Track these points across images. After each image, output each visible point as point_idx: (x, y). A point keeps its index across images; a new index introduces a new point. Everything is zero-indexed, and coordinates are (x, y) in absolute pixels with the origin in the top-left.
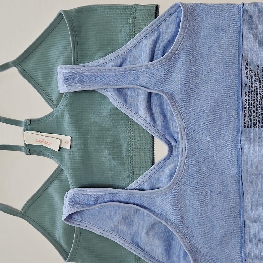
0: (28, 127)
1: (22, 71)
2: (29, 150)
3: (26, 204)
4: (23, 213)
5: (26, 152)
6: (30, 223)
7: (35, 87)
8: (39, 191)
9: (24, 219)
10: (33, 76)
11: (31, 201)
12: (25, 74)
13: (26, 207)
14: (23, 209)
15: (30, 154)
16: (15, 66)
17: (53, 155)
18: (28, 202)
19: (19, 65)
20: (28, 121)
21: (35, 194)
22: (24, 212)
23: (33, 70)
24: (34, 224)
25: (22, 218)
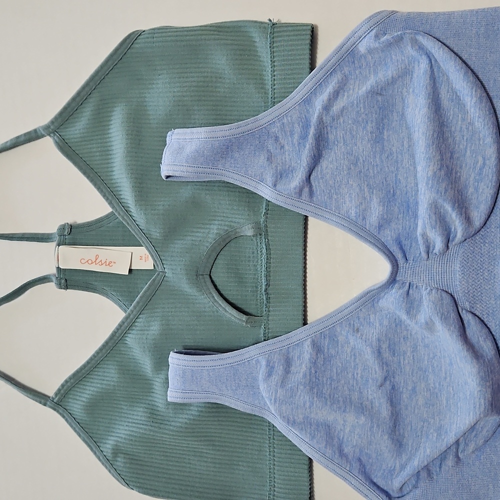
0: (67, 237)
1: (61, 144)
2: (66, 280)
3: (63, 386)
4: (58, 401)
5: (60, 284)
6: (66, 420)
7: (85, 173)
8: (88, 362)
9: (58, 412)
10: (82, 154)
11: (72, 381)
12: (67, 149)
13: (62, 392)
14: (56, 394)
15: (66, 288)
16: (49, 135)
17: (114, 291)
18: (66, 381)
19: (56, 133)
20: (67, 227)
21: (81, 369)
22: (59, 398)
23: (82, 141)
24: (73, 424)
25: (55, 410)
